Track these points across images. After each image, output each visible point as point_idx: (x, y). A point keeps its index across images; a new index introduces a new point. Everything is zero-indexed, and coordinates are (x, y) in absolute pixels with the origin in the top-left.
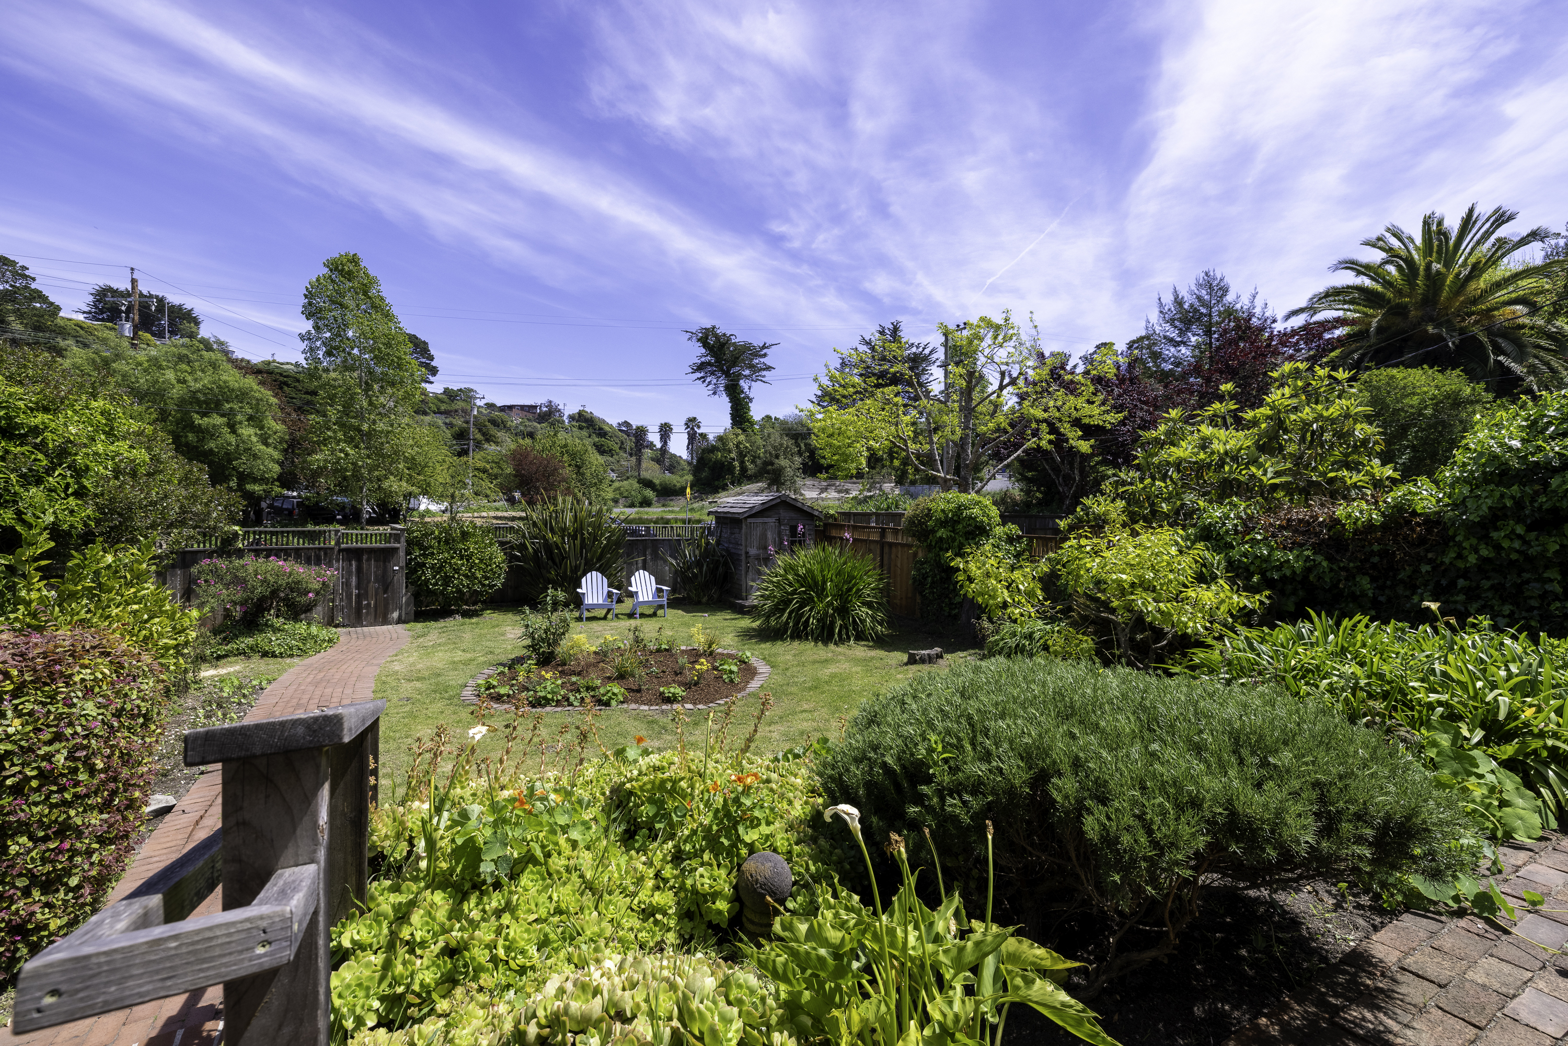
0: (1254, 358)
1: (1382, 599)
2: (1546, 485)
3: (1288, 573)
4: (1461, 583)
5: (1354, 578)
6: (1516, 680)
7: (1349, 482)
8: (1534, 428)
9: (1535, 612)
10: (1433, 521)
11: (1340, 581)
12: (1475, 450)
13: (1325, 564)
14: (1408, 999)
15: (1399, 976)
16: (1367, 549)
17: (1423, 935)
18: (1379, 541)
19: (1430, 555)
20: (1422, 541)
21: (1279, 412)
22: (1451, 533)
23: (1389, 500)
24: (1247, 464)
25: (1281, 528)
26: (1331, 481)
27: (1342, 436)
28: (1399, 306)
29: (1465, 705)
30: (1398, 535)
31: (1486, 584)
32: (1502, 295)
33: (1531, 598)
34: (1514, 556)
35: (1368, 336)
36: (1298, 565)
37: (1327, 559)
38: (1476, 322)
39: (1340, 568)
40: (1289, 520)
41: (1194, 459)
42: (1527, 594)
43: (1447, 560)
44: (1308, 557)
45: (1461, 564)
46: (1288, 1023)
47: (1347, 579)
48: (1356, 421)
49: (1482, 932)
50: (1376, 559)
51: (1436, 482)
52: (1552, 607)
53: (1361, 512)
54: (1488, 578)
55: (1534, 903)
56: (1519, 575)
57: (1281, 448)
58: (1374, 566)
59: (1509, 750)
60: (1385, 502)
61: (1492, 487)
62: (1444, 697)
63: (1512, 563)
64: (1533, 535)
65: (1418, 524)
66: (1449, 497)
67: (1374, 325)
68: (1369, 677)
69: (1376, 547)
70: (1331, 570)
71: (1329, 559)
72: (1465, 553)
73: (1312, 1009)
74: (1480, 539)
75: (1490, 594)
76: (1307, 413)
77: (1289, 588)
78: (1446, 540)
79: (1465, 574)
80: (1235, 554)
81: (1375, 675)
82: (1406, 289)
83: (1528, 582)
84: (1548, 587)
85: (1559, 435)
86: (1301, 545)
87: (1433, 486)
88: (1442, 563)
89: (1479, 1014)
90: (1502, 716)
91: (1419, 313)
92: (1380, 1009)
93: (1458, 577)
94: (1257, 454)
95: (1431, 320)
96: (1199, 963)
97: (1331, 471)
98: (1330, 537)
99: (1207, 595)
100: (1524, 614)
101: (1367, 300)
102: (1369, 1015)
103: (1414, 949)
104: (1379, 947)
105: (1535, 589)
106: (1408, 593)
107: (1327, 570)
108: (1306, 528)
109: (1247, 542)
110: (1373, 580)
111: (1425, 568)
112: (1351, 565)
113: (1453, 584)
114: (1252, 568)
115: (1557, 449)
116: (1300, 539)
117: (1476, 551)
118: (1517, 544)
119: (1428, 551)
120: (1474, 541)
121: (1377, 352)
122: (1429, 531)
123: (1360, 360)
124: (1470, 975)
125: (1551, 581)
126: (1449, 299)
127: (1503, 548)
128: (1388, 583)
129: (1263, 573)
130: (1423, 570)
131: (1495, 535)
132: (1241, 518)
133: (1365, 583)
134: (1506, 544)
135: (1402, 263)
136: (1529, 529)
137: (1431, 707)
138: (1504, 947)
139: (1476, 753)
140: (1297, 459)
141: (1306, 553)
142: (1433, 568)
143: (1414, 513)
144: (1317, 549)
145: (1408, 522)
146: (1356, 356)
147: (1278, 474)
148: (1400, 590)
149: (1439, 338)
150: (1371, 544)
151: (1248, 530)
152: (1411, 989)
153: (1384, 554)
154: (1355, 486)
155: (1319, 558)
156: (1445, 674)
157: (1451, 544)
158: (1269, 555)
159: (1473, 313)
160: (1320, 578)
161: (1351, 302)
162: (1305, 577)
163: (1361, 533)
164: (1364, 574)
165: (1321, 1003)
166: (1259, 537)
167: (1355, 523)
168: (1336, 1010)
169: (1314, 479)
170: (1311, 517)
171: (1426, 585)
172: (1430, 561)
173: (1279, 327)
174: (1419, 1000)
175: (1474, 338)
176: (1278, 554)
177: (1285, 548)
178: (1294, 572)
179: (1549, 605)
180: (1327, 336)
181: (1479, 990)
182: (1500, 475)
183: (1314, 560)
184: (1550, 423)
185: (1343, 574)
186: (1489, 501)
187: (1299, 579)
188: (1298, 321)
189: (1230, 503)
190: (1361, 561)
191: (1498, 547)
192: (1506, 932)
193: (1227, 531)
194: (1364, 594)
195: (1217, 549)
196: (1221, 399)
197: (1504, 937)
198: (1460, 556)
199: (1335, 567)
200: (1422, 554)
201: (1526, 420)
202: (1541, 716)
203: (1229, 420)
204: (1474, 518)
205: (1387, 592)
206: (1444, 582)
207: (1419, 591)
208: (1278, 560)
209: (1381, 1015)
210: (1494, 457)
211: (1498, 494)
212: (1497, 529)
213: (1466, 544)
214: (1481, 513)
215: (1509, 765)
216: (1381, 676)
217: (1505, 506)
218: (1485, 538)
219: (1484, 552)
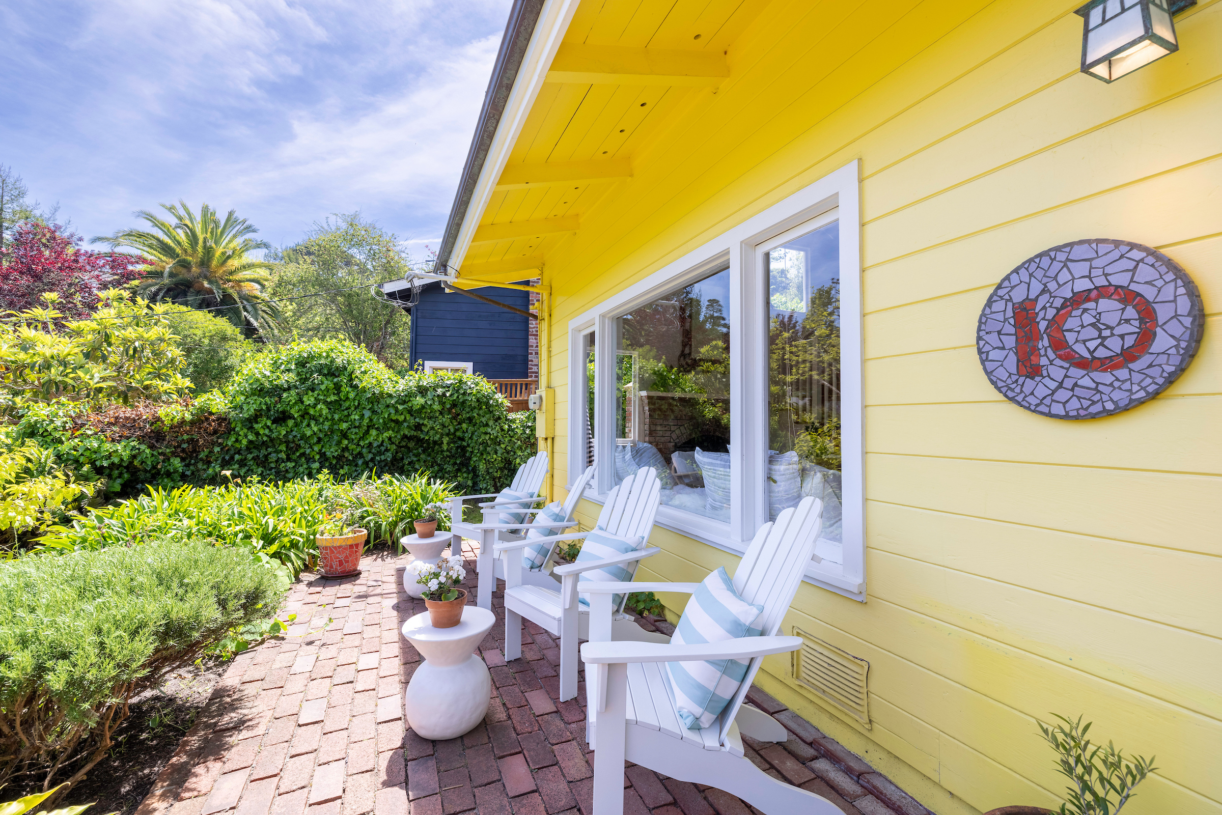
0: (60, 268)
1: (188, 473)
2: (280, 397)
3: (116, 460)
4: (237, 457)
5: (169, 460)
6: (274, 509)
7: (161, 389)
8: (276, 365)
9: (273, 470)
10: (222, 419)
11: (158, 463)
12: (247, 375)
13: (148, 451)
14: (250, 695)
15: (242, 688)
16: (180, 438)
17: (248, 661)
18: (187, 433)
19: (220, 441)
20: (215, 432)
21: (105, 327)
22: (233, 426)
23: (196, 404)
24: (74, 369)
25: (110, 424)
26: (147, 388)
27: (157, 354)
28: (184, 261)
29: (252, 528)
30: (200, 428)
31: (250, 456)
32: (248, 274)
33: (271, 462)
34: (265, 439)
35: (162, 276)
36: (126, 455)
37: (149, 447)
38: (233, 287)
39: (159, 453)
40: (117, 418)
41: (13, 358)
42: (270, 460)
43: (230, 443)
44: (134, 447)
45: (238, 445)
46: (191, 750)
47: (164, 461)
48: (169, 345)
49: (274, 645)
50: (185, 446)
51: (223, 393)
52: (281, 467)
53: (177, 412)
54: (251, 453)
55: (292, 620)
56: (266, 450)
57: (104, 358)
58: (183, 450)
59: (274, 548)
60: (192, 405)
61: (256, 397)
62: (241, 527)
63: (264, 442)
64: (274, 425)
65: (214, 421)
66: (231, 403)
67: (167, 270)
68: (197, 525)
69: (185, 437)
70: (153, 455)
71: (152, 447)
72: (240, 438)
73: (203, 733)
74: (248, 429)
75: (251, 463)
76: (130, 333)
77: (116, 473)
78: (230, 430)
79: (239, 452)
80: (64, 448)
81: (202, 523)
82: (190, 251)
83: (270, 454)
84: (280, 456)
85: (287, 370)
86: (128, 438)
87: (222, 396)
88: (227, 445)
89: (280, 681)
90: (270, 531)
91: (198, 271)
92: (237, 708)
93: (235, 454)
94: (83, 360)
95: (206, 277)
96: (114, 762)
97: (147, 379)
98: (152, 431)
99: (40, 488)
100: (268, 472)
101: (163, 249)
102: (233, 715)
103: (246, 671)
104: (229, 680)
105: (273, 457)
106: (205, 467)
107: (149, 456)
108: (131, 424)
109: (76, 437)
110: (183, 460)
111: (217, 449)
112: (168, 450)
113: (232, 458)
114: (82, 459)
115: (286, 378)
116: (126, 433)
117: (246, 436)
118: (267, 432)
119: (218, 438)
120: (245, 430)
121: (169, 290)
122: (220, 425)
123: (156, 294)
124: (274, 667)
125: (281, 451)
126: (217, 267)
127: (260, 434)
128: (193, 461)
129: (93, 463)
130: (216, 451)
131: (256, 426)
132: (71, 417)
133: (177, 463)
134: (261, 432)
135: (188, 231)
136: (274, 422)
137: (236, 535)
138: (285, 646)
139: (260, 554)
140: (119, 368)
141: (132, 444)
142: (221, 449)
143: (211, 413)
144: (141, 439)
145: (207, 419)
146: (153, 289)
147: (104, 379)
148: (200, 465)
149: (210, 292)
150: (182, 435)
151: (77, 427)
152: (250, 690)
153: (191, 441)
154: (166, 392)
155: (143, 447)
156: (240, 513)
157: (232, 433)
158: (99, 447)
159: (230, 281)
160: (143, 462)
161: (150, 246)
162: (131, 463)
163: (176, 427)
164: (176, 457)
165: (207, 726)
166: (89, 432)
167: (172, 420)
168: (216, 724)
169: (133, 385)
170: (137, 415)
171: (216, 461)
172: (220, 444)
173: (85, 247)
174: (254, 693)
175: (230, 296)
176: (108, 446)
177: (113, 440)
178: (122, 460)
179: (279, 465)
180: (130, 268)
181: (278, 671)
182: (260, 391)
183: (139, 449)
184: (282, 363)
185: (161, 458)
186: (254, 406)
187: (125, 465)
188: (102, 248)
189: (58, 403)
190: (175, 447)
191: (257, 434)
192: (283, 639)
193: (55, 429)
194: (176, 471)
195: (45, 445)
196: (44, 306)
197: (283, 642)
198: (237, 441)
199: (155, 453)
200: (215, 440)
201: (272, 360)
202: (287, 525)
203: (51, 327)
204: (246, 416)
205: (192, 467)
206: (227, 458)
207: (213, 465)
208: (107, 451)
209: (240, 711)
210: (257, 380)
211: (258, 402)
212: (257, 423)
213: (241, 433)
214: (250, 413)
215: (275, 555)
216: (204, 523)
217: (262, 409)
218: (251, 428)
219: (251, 437)
